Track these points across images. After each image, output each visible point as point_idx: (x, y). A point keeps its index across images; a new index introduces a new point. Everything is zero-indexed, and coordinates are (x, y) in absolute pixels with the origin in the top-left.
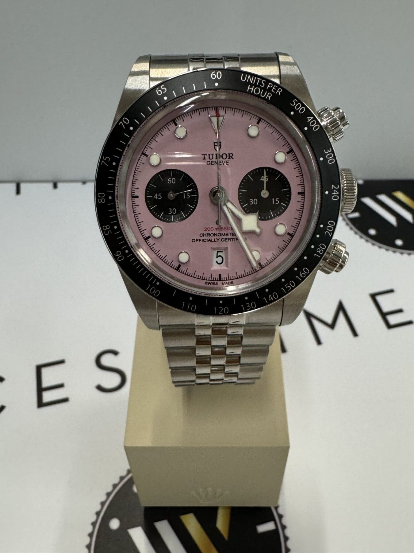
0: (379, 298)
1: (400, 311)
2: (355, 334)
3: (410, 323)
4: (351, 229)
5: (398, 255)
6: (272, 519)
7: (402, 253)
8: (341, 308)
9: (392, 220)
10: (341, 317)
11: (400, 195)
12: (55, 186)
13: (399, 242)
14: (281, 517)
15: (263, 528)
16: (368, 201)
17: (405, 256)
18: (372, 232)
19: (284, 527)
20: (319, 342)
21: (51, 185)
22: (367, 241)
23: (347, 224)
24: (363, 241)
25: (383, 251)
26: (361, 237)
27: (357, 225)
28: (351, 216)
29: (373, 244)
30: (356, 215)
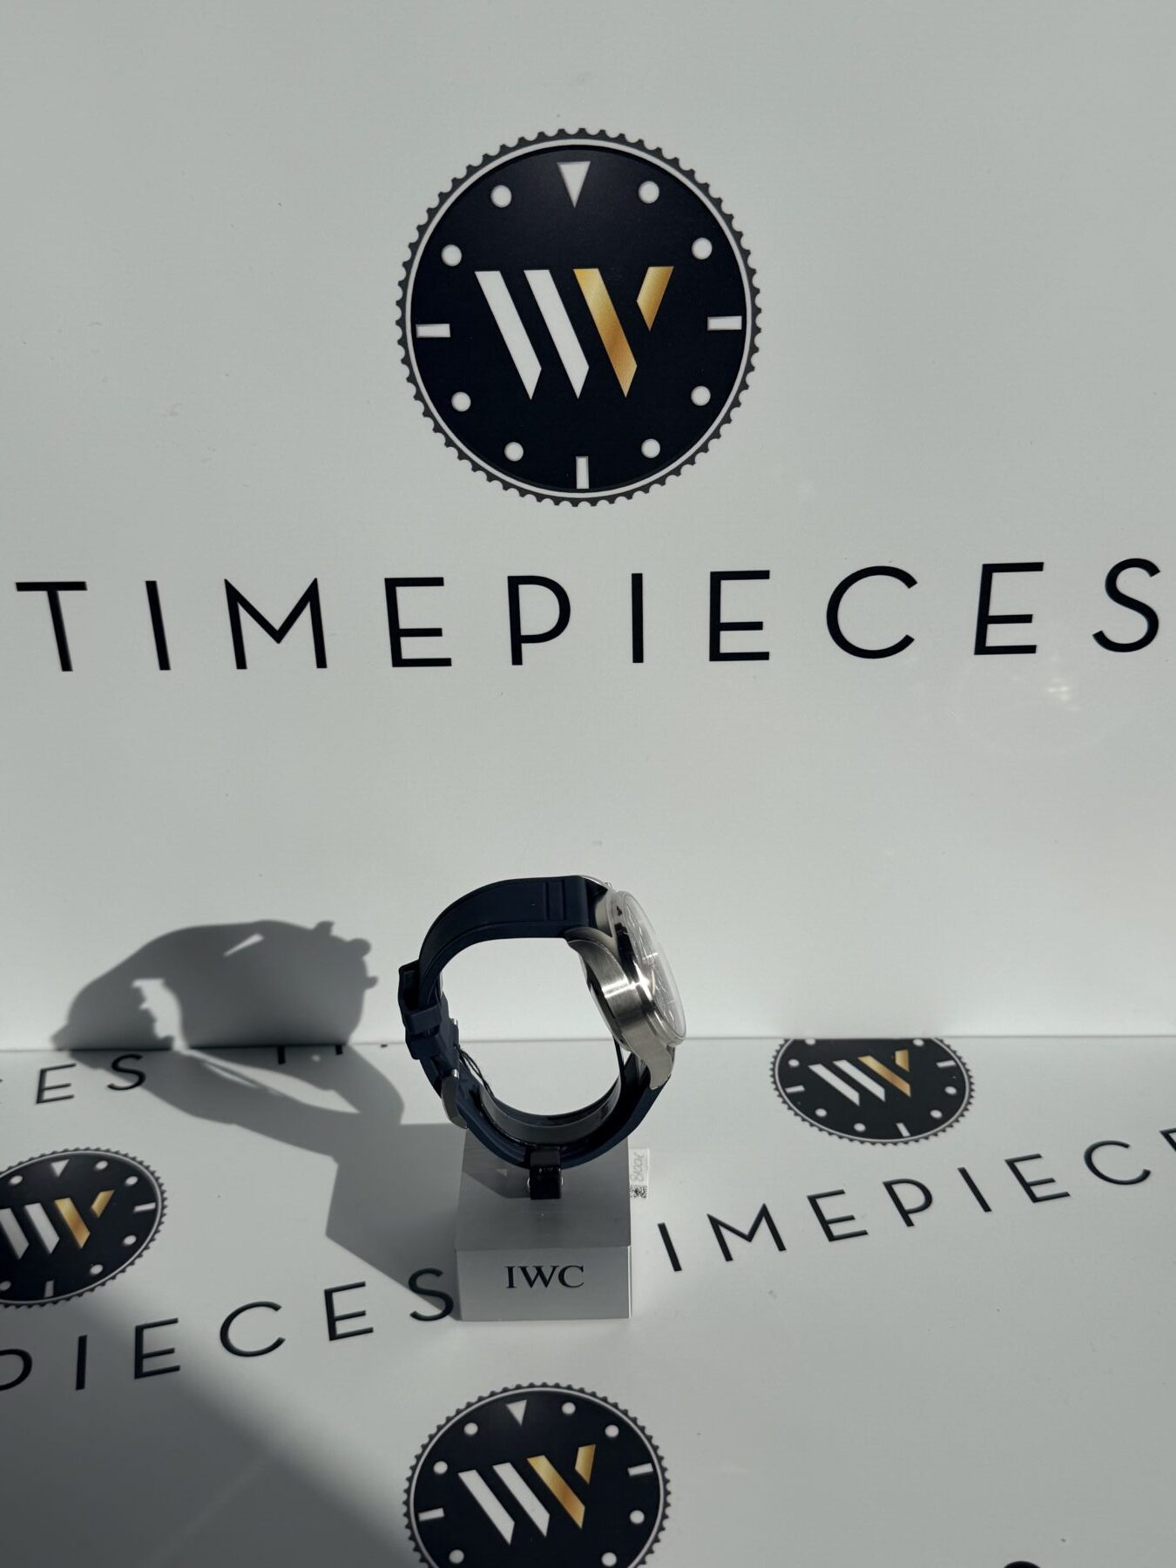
0: (820, 1202)
1: (851, 1218)
2: (781, 1247)
3: (864, 1233)
4: (790, 1108)
5: (856, 1144)
6: (650, 1461)
7: (862, 1142)
8: (764, 1213)
9: (854, 1096)
10: (764, 1224)
11: (870, 1061)
12: (339, 1050)
13: (860, 1127)
14: (660, 1459)
15: (635, 1471)
16: (820, 1070)
17: (868, 1145)
18: (821, 1113)
19: (664, 1470)
20: (728, 1257)
21: (333, 1050)
22: (812, 1125)
23: (784, 1102)
24: (807, 1125)
25: (834, 1139)
26: (804, 1120)
27: (799, 1103)
28: (790, 1090)
29: (821, 1130)
30: (800, 1088)
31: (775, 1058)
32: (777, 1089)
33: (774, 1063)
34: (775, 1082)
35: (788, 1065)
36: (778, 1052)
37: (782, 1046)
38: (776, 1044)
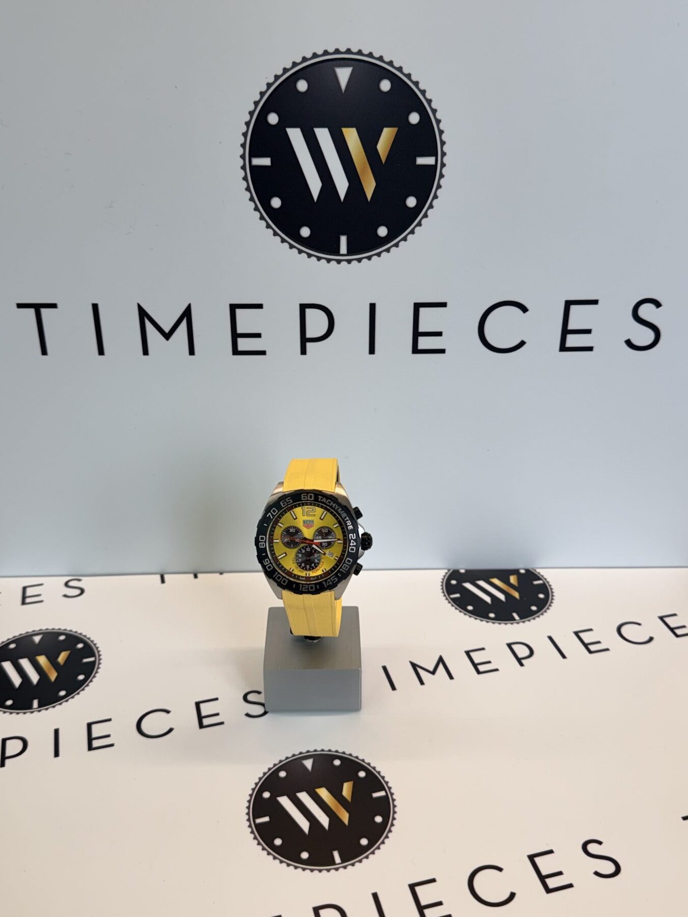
0: (472, 654)
1: (489, 662)
2: (451, 677)
3: (497, 670)
4: (452, 606)
5: (490, 624)
6: (384, 789)
7: (494, 623)
8: (441, 660)
9: (488, 599)
10: (441, 666)
11: (496, 581)
13: (492, 615)
14: (390, 788)
15: (375, 795)
16: (468, 586)
17: (497, 625)
18: (470, 608)
19: (392, 794)
20: (422, 683)
21: (192, 576)
22: (465, 614)
23: (449, 602)
24: (462, 614)
25: (478, 621)
26: (460, 612)
27: (458, 603)
28: (452, 596)
29: (470, 617)
30: (458, 595)
31: (443, 579)
32: (445, 596)
33: (442, 582)
34: (443, 592)
35: (450, 584)
36: (444, 576)
37: (446, 573)
38: (443, 572)
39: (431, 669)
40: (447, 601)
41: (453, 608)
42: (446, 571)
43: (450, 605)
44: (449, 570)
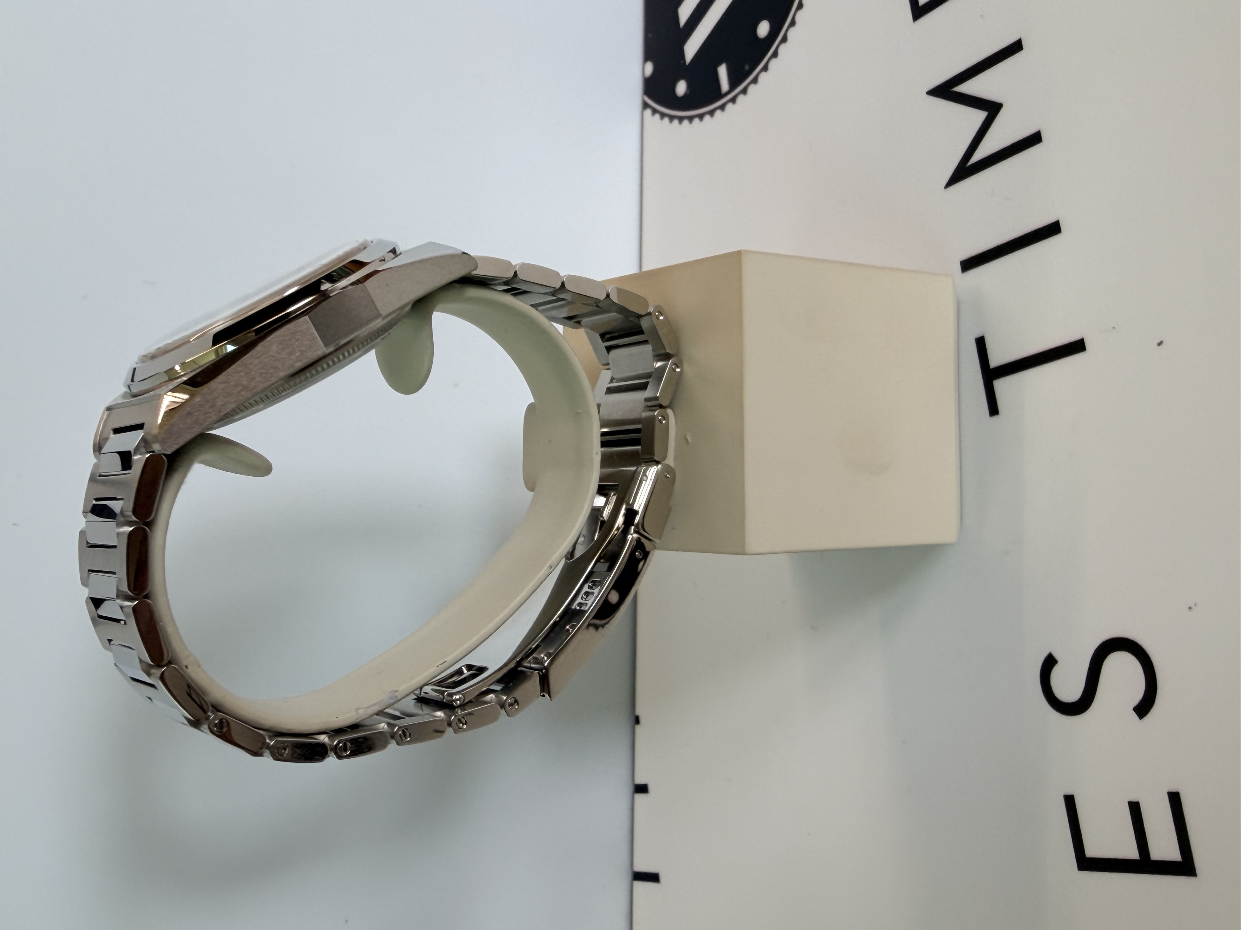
2: (1016, 47)
4: (755, 81)
8: (944, 91)
10: (967, 88)
12: (642, 789)
16: (692, 46)
18: (763, 29)
20: (1035, 139)
22: (784, 39)
23: (744, 91)
24: (783, 49)
26: (775, 55)
27: (747, 67)
28: (725, 85)
29: (793, 23)
30: (723, 71)
31: (672, 118)
32: (722, 107)
33: (681, 119)
34: (712, 113)
35: (685, 95)
36: (663, 115)
37: (655, 111)
38: (653, 121)
39: (980, 116)
40: (741, 98)
41: (763, 77)
42: (648, 112)
43: (752, 88)
44: (645, 106)
